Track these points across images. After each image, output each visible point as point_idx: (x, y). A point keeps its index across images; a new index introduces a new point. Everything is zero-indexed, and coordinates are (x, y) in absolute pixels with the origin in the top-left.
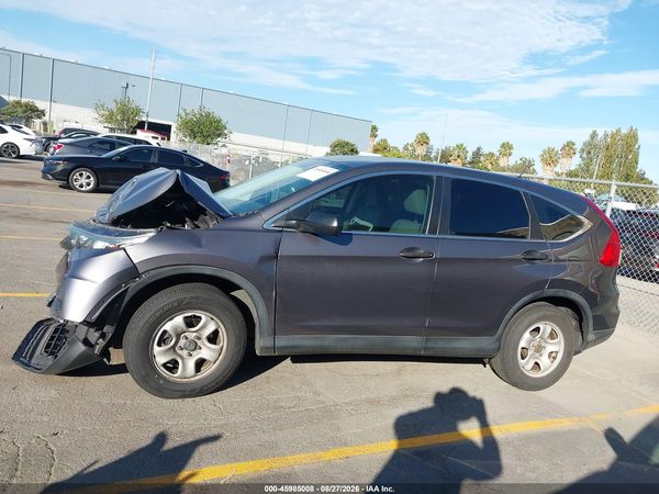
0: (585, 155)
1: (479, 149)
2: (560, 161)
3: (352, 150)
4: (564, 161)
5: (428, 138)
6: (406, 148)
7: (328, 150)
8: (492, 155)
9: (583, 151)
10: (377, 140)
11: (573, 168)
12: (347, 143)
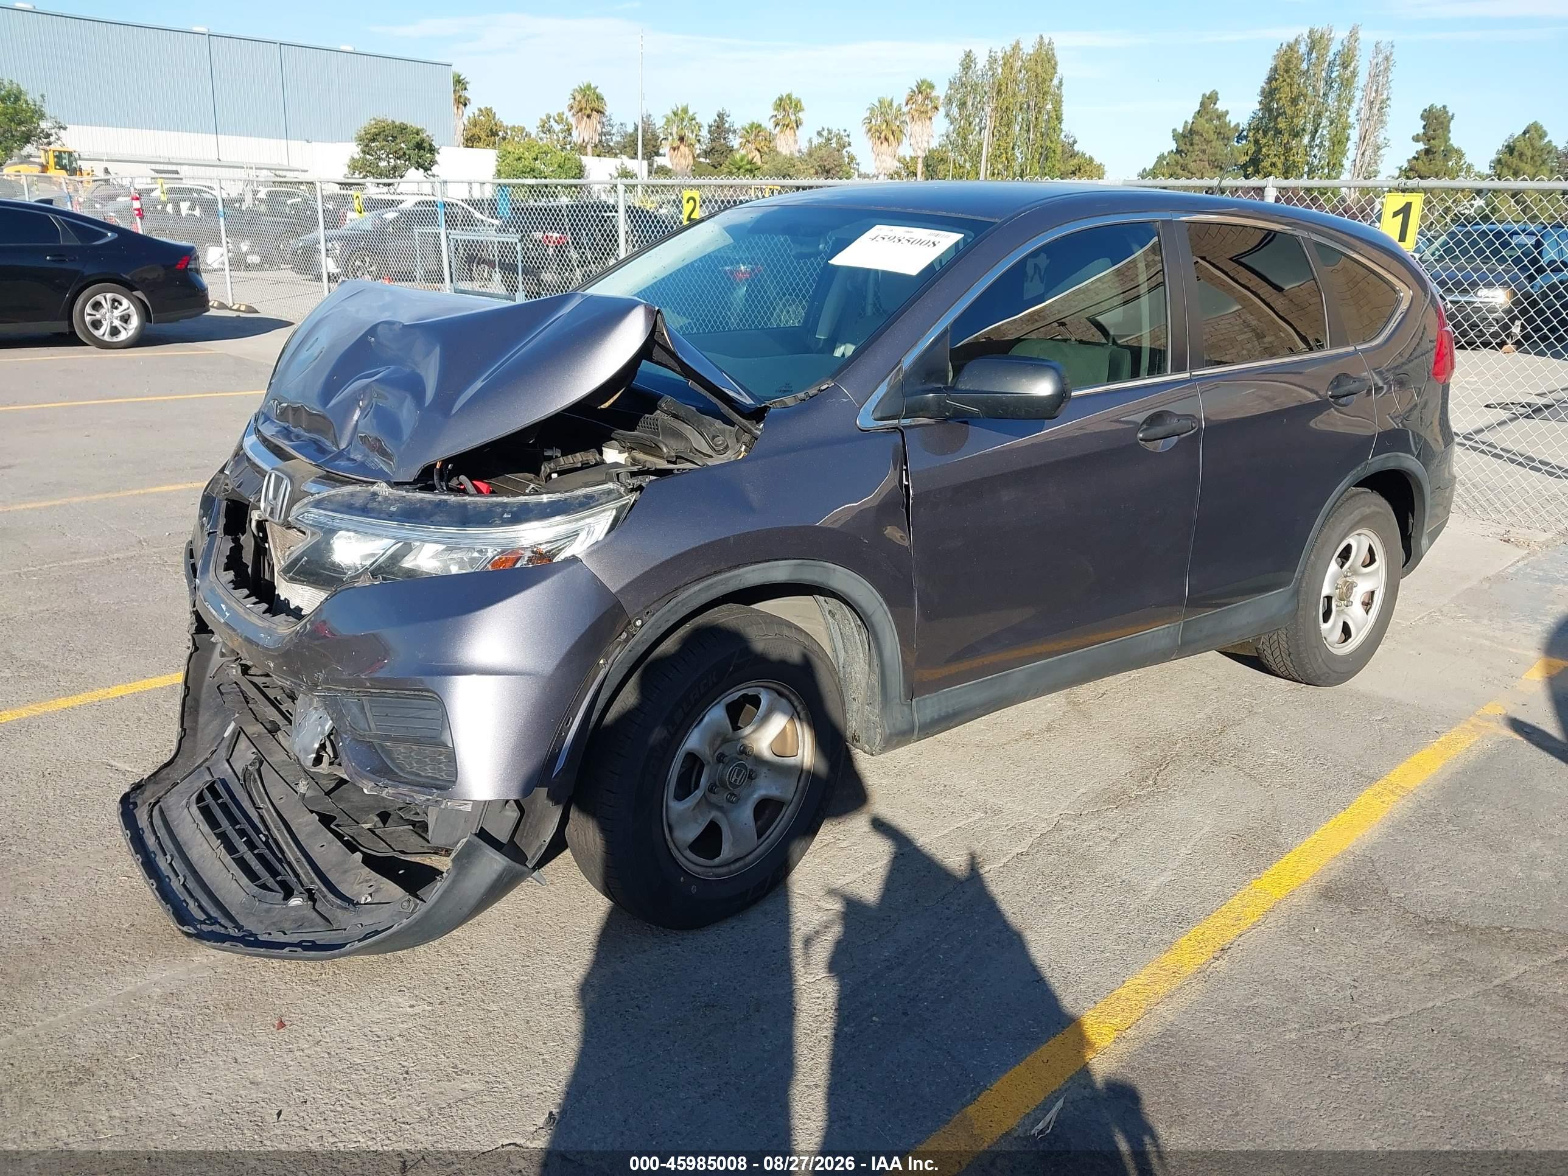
0: (955, 111)
1: (721, 116)
2: (908, 129)
3: (419, 146)
4: (915, 129)
5: (600, 98)
6: (546, 129)
7: (353, 150)
8: (755, 129)
9: (949, 101)
10: (471, 111)
11: (934, 144)
12: (403, 128)
